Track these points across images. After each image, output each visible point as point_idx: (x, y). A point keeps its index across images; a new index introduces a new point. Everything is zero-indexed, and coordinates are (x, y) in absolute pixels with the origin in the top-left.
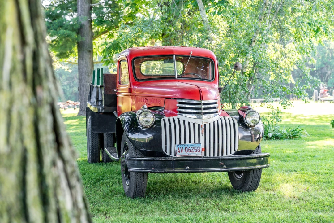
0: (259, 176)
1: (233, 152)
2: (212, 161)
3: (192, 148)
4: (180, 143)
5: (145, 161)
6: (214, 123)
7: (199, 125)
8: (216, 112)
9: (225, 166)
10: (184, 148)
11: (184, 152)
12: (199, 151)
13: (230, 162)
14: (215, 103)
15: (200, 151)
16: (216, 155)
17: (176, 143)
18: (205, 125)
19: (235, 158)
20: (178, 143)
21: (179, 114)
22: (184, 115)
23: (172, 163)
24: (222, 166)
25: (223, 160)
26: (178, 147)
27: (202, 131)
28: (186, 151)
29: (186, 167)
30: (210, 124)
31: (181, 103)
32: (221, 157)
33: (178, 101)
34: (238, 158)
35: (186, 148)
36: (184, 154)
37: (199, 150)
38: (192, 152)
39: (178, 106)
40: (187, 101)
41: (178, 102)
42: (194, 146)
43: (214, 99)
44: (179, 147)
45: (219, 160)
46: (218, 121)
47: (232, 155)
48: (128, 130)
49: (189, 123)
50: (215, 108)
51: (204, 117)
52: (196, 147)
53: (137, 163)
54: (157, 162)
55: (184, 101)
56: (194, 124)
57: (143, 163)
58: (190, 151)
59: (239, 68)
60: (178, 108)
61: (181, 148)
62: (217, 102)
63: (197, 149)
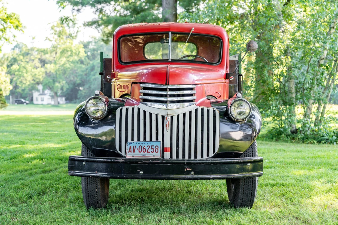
0: (253, 188)
1: (211, 154)
2: (175, 165)
3: (148, 147)
4: (132, 140)
5: (87, 163)
6: (184, 114)
7: (163, 117)
8: (192, 101)
9: (193, 173)
10: (137, 147)
11: (137, 151)
12: (157, 151)
13: (200, 168)
14: (191, 89)
15: (158, 152)
16: (181, 157)
17: (126, 140)
18: (172, 117)
19: (207, 162)
20: (129, 140)
21: (142, 102)
22: (149, 104)
23: (121, 165)
24: (189, 172)
25: (189, 164)
26: (130, 145)
27: (167, 125)
28: (140, 151)
29: (139, 171)
30: (178, 116)
31: (145, 88)
32: (187, 160)
33: (142, 85)
34: (211, 162)
35: (140, 147)
36: (137, 155)
37: (157, 150)
38: (147, 152)
39: (142, 93)
40: (154, 86)
41: (142, 87)
42: (150, 145)
43: (191, 83)
44: (132, 145)
45: (184, 163)
46: (190, 112)
47: (210, 158)
48: (78, 122)
49: (151, 114)
50: (191, 95)
51: (170, 106)
52: (153, 146)
53: (78, 164)
54: (102, 163)
55: (150, 86)
56: (157, 115)
57: (84, 164)
58: (144, 151)
59: (254, 48)
60: (142, 95)
61: (133, 146)
62: (194, 88)
63: (155, 149)
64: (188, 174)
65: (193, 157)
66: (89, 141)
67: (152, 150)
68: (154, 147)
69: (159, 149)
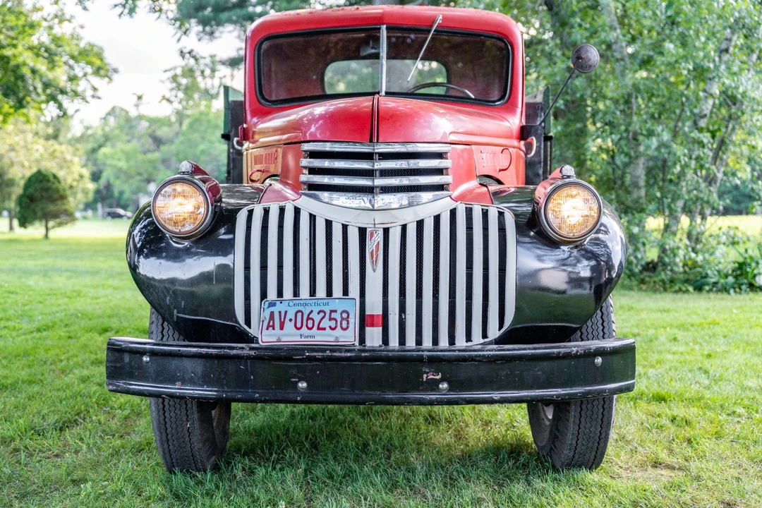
1: (494, 332)
2: (395, 364)
3: (322, 314)
4: (280, 294)
5: (154, 358)
6: (420, 224)
7: (362, 232)
8: (440, 187)
9: (444, 386)
10: (291, 315)
11: (289, 326)
12: (344, 325)
13: (465, 371)
14: (440, 156)
15: (348, 328)
16: (411, 342)
17: (264, 295)
18: (386, 231)
19: (484, 356)
20: (272, 293)
21: (307, 192)
22: (325, 195)
23: (246, 366)
24: (433, 385)
25: (435, 361)
26: (272, 309)
27: (372, 253)
28: (299, 325)
29: (297, 383)
30: (404, 228)
31: (313, 155)
32: (429, 351)
33: (306, 147)
34: (497, 356)
35: (299, 315)
36: (290, 336)
37: (344, 323)
38: (319, 328)
39: (305, 168)
40: (338, 148)
41: (305, 151)
42: (327, 310)
43: (438, 139)
44: (276, 310)
45: (420, 360)
46: (437, 219)
48: (139, 245)
49: (329, 224)
50: (439, 171)
51: (382, 200)
52: (335, 311)
53: (130, 361)
54: (193, 360)
55: (328, 147)
56: (345, 227)
57: (147, 362)
58: (310, 325)
60: (305, 171)
61: (280, 312)
62: (446, 153)
63: (339, 320)
64: (433, 390)
65: (444, 342)
66: (166, 297)
67: (333, 324)
68: (337, 316)
69: (351, 320)
